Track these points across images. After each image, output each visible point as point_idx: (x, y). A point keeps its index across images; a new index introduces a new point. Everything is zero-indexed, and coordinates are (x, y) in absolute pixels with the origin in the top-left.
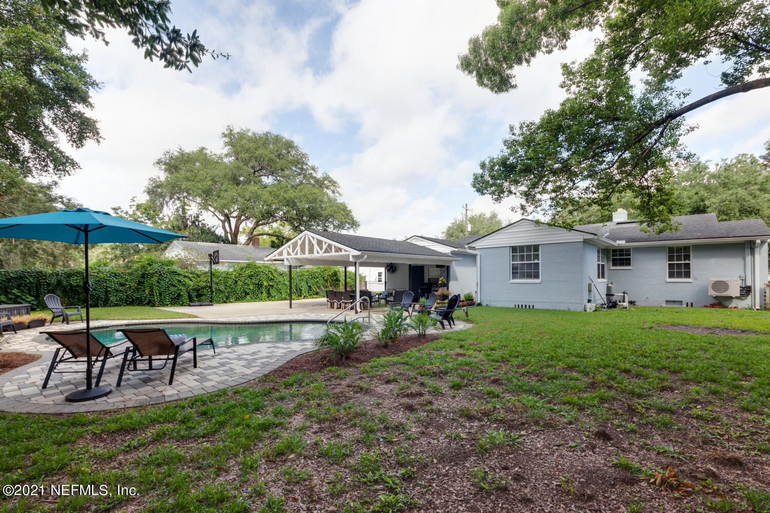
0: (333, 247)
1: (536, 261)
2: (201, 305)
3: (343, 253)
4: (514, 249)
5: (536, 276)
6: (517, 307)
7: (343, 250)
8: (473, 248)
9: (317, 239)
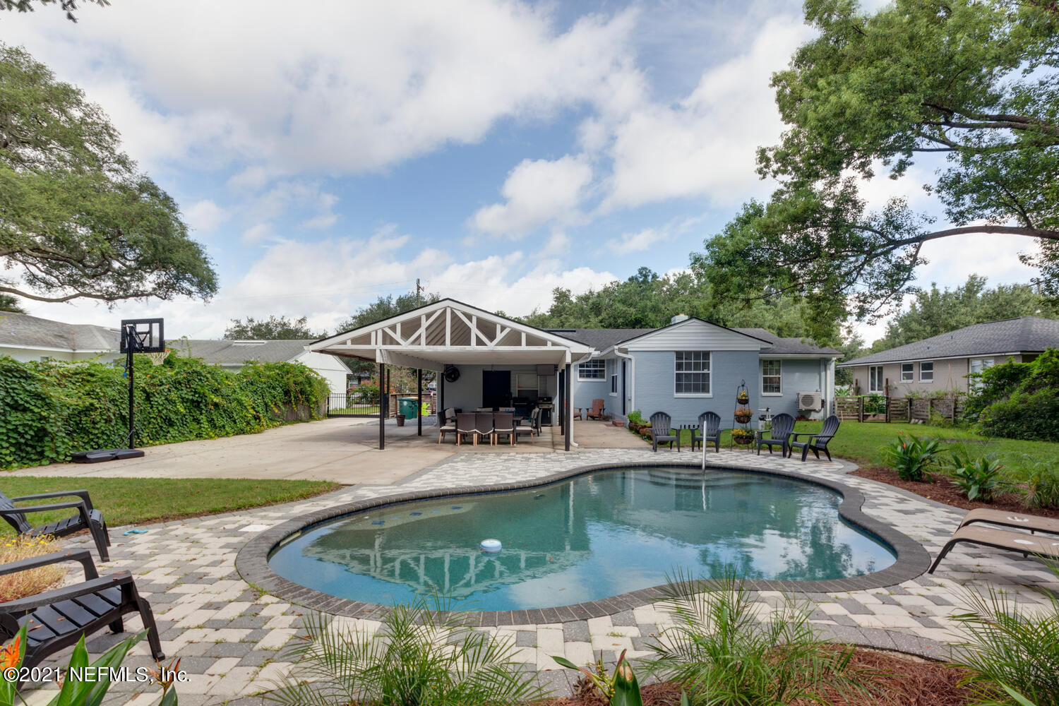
0: (524, 337)
1: (706, 371)
2: (117, 458)
3: (549, 347)
4: (679, 355)
5: (705, 389)
6: (683, 428)
7: (549, 343)
8: (626, 351)
9: (479, 319)
